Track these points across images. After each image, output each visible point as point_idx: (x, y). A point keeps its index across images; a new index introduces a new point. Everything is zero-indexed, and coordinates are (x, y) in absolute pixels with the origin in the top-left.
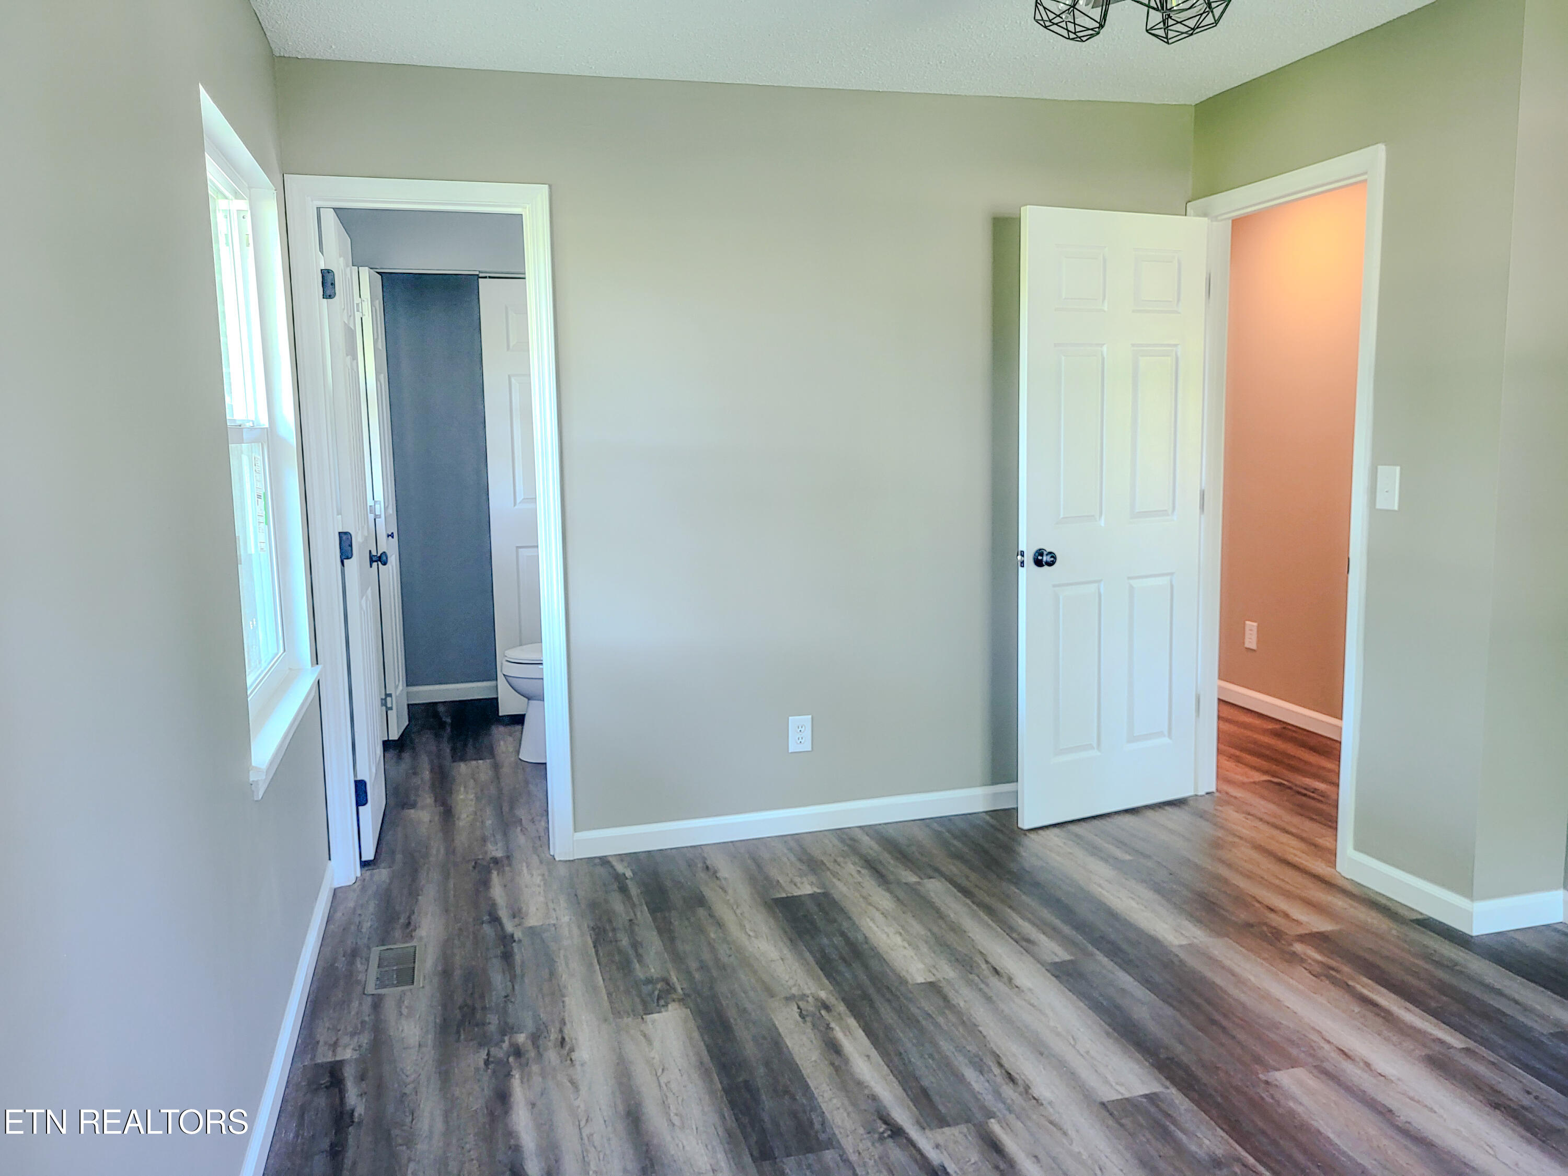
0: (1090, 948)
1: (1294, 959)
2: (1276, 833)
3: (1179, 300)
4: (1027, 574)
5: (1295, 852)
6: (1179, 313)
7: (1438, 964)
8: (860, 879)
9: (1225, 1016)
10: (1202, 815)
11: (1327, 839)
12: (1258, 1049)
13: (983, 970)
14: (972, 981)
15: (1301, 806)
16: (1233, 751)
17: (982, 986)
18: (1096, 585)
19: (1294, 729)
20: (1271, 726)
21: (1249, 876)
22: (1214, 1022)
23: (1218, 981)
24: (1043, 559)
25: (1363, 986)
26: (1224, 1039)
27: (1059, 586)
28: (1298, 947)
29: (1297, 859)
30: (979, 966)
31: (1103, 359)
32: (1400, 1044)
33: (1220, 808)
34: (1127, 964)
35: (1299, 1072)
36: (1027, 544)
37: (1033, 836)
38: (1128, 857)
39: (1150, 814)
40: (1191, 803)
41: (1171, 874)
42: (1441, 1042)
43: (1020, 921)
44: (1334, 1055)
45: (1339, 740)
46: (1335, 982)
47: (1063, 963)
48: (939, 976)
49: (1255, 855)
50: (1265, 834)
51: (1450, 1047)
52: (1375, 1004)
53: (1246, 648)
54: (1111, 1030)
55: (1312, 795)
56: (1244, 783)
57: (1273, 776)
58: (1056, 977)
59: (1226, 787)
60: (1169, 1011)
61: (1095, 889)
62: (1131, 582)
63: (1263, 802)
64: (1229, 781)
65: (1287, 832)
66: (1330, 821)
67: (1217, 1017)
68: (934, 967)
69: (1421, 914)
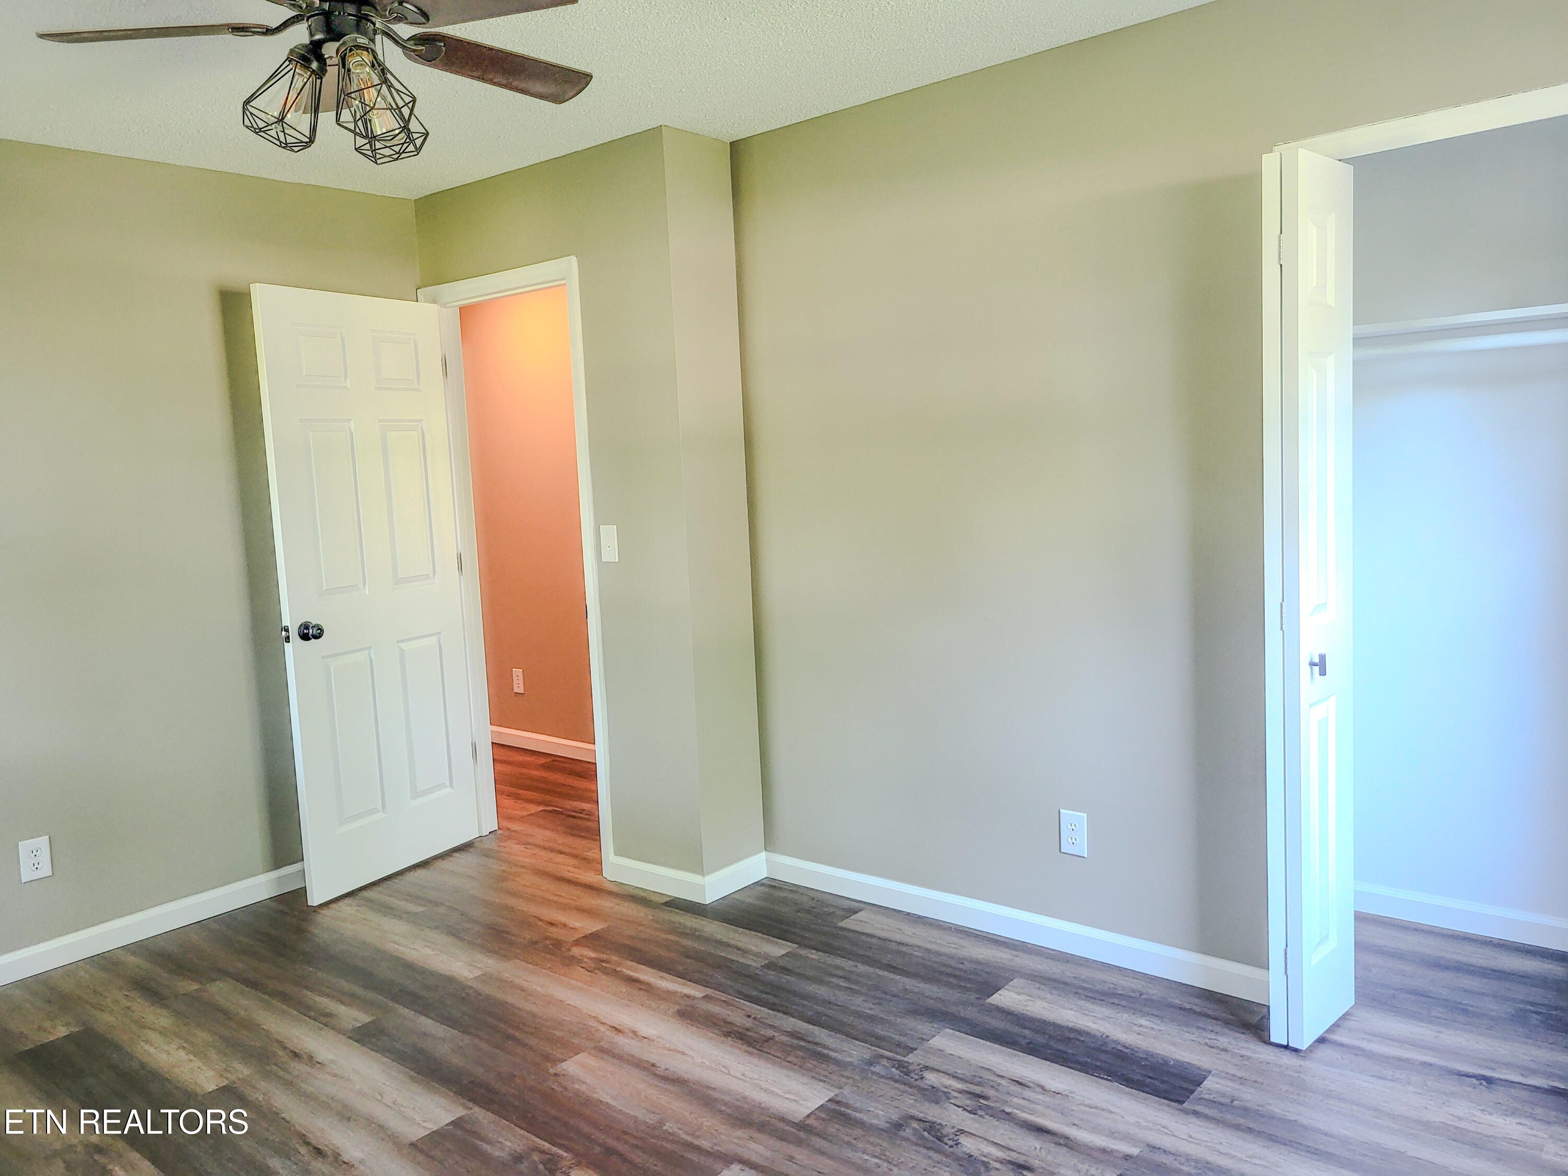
0: (391, 1004)
1: (571, 961)
2: (551, 855)
3: (418, 378)
4: (293, 650)
5: (569, 868)
6: (420, 391)
7: (684, 934)
8: (129, 1004)
9: (517, 1028)
10: (487, 854)
11: (594, 851)
12: (548, 1049)
13: (281, 1057)
14: (271, 1072)
15: (572, 827)
16: (513, 790)
17: (281, 1073)
18: (366, 652)
19: (563, 760)
20: (542, 761)
21: (531, 899)
22: (509, 1037)
23: (510, 999)
24: (309, 633)
25: (628, 969)
26: (519, 1050)
27: (327, 657)
28: (576, 951)
29: (571, 874)
30: (275, 1054)
31: (351, 433)
32: (659, 1007)
33: (504, 844)
34: (424, 1007)
35: (581, 1057)
36: (290, 619)
37: (325, 911)
38: (420, 909)
39: (440, 864)
40: (476, 845)
41: (462, 915)
42: (688, 996)
43: (317, 999)
44: (610, 1034)
45: (594, 762)
46: (606, 972)
47: (365, 1026)
48: (233, 1077)
49: (536, 880)
50: (543, 859)
51: (694, 998)
52: (637, 981)
53: (516, 693)
54: (415, 1075)
55: (581, 815)
56: (522, 817)
57: (547, 806)
58: (357, 1041)
59: (506, 824)
60: (467, 1039)
61: (391, 947)
62: (401, 645)
63: (540, 831)
64: (510, 818)
65: (561, 852)
66: (594, 834)
67: (511, 1031)
68: (226, 1070)
69: (669, 896)
